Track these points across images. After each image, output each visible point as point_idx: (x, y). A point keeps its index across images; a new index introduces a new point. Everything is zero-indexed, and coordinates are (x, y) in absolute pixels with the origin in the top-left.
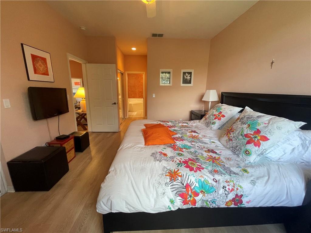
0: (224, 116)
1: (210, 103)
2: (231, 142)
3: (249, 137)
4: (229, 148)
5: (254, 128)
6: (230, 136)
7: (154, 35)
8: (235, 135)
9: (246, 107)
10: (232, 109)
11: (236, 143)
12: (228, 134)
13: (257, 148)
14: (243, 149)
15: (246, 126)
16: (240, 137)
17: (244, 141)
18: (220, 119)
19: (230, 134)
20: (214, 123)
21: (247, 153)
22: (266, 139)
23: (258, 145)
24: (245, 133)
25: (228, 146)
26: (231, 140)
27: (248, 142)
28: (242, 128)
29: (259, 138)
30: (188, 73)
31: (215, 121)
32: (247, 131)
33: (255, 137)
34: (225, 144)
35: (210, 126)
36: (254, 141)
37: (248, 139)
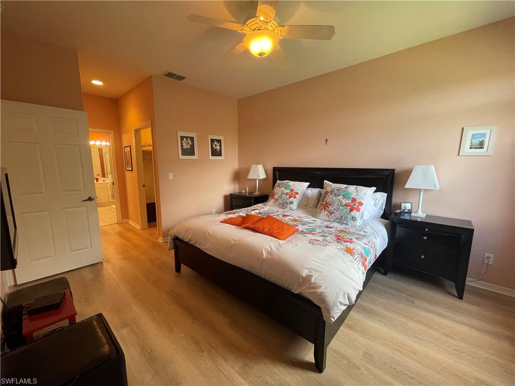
0: (297, 193)
1: (257, 181)
2: (333, 215)
3: (349, 206)
4: (335, 221)
5: (349, 197)
6: (330, 209)
7: (170, 75)
8: (334, 207)
9: (325, 181)
10: (301, 185)
11: (340, 214)
12: (325, 209)
13: (358, 213)
14: (349, 217)
15: (341, 197)
16: (341, 208)
17: (347, 210)
18: (295, 197)
19: (329, 208)
20: (291, 203)
21: (354, 219)
22: (361, 204)
23: (358, 210)
24: (344, 203)
25: (332, 220)
26: (333, 213)
27: (351, 210)
28: (339, 200)
29: (357, 204)
30: (217, 140)
31: (291, 200)
32: (344, 202)
33: (355, 204)
34: (327, 218)
35: (288, 207)
36: (355, 208)
37: (349, 208)
